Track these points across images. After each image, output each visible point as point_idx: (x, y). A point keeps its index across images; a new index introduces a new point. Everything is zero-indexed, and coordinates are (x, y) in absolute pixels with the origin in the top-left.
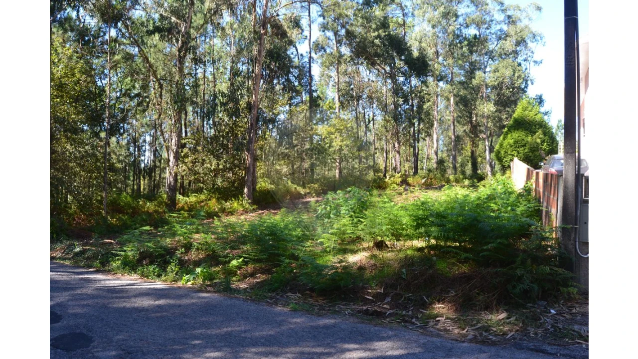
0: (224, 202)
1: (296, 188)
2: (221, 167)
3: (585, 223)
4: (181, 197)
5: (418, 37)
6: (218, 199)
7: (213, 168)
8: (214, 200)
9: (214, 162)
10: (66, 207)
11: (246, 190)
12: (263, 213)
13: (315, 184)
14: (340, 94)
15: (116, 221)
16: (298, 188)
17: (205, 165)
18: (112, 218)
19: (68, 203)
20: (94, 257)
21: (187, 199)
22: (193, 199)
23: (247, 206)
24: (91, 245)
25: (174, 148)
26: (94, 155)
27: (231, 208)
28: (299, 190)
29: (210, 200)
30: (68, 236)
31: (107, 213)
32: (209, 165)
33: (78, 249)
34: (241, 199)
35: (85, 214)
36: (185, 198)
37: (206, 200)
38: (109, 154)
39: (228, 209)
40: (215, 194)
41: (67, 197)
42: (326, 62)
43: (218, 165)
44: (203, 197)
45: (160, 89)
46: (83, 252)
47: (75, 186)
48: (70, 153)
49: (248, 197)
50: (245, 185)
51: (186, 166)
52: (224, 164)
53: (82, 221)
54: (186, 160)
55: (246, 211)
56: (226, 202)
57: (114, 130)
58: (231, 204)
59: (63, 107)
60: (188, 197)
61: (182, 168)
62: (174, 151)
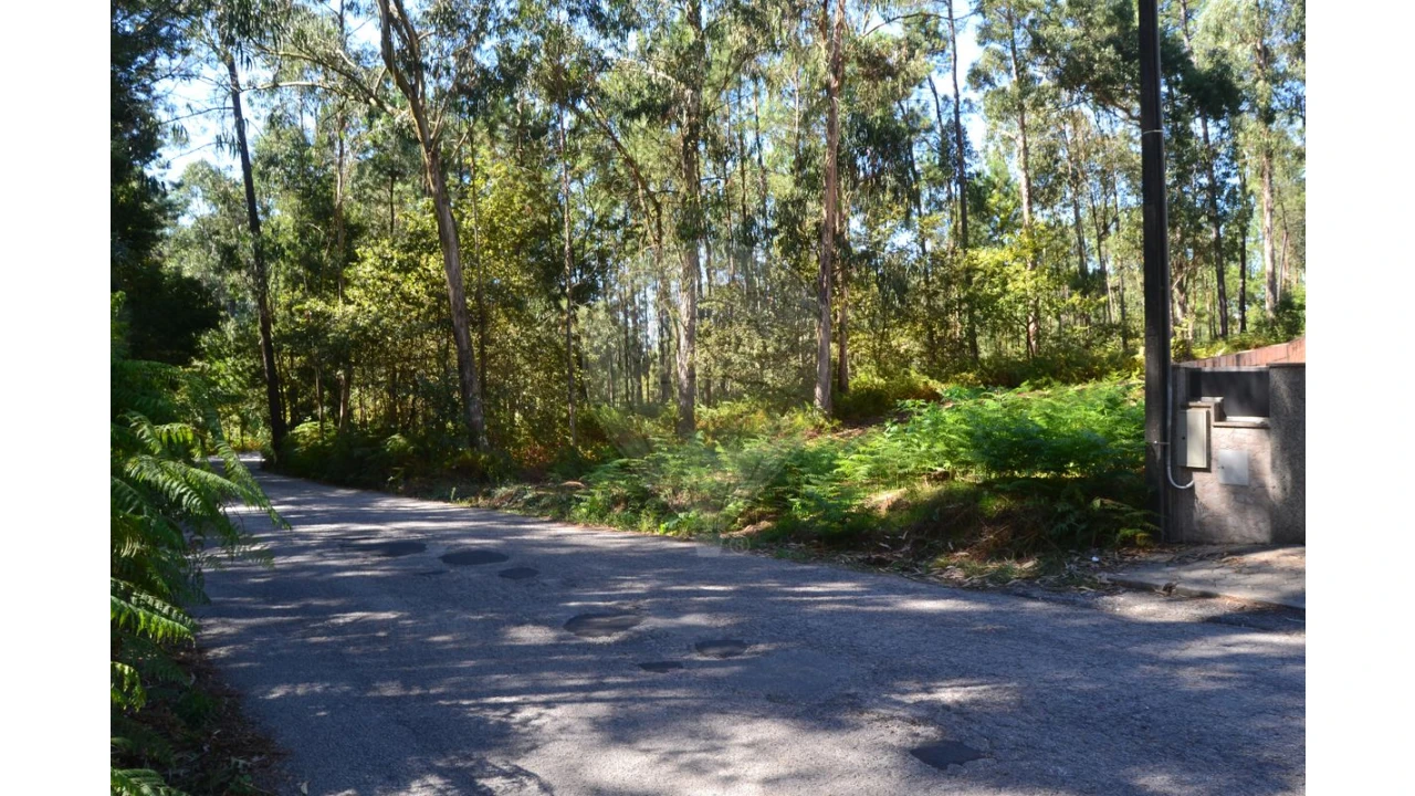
0: (778, 415)
1: (926, 383)
2: (770, 350)
3: (1184, 438)
4: (704, 408)
5: (1212, 24)
6: (768, 410)
7: (755, 352)
8: (760, 414)
9: (758, 342)
10: (512, 432)
11: (818, 391)
12: (850, 434)
13: (969, 372)
14: (1031, 173)
15: (591, 454)
16: (931, 382)
17: (741, 349)
18: (586, 448)
19: (514, 426)
20: (553, 503)
21: (715, 411)
22: (724, 410)
23: (822, 421)
24: (549, 489)
25: (686, 319)
26: (551, 341)
27: (790, 426)
28: (934, 387)
29: (755, 412)
30: (517, 478)
31: (577, 441)
32: (748, 349)
33: (529, 496)
34: (809, 408)
35: (541, 444)
36: (710, 410)
37: (747, 413)
38: (577, 338)
39: (785, 427)
40: (763, 401)
41: (514, 415)
42: (992, 109)
43: (765, 348)
44: (742, 407)
45: (656, 213)
46: (537, 499)
47: (524, 397)
48: (514, 341)
49: (822, 404)
50: (816, 382)
51: (708, 350)
52: (776, 345)
53: (539, 456)
54: (709, 341)
55: (819, 429)
56: (782, 416)
57: (583, 294)
58: (792, 419)
59: (497, 263)
60: (716, 408)
61: (700, 356)
62: (687, 325)
